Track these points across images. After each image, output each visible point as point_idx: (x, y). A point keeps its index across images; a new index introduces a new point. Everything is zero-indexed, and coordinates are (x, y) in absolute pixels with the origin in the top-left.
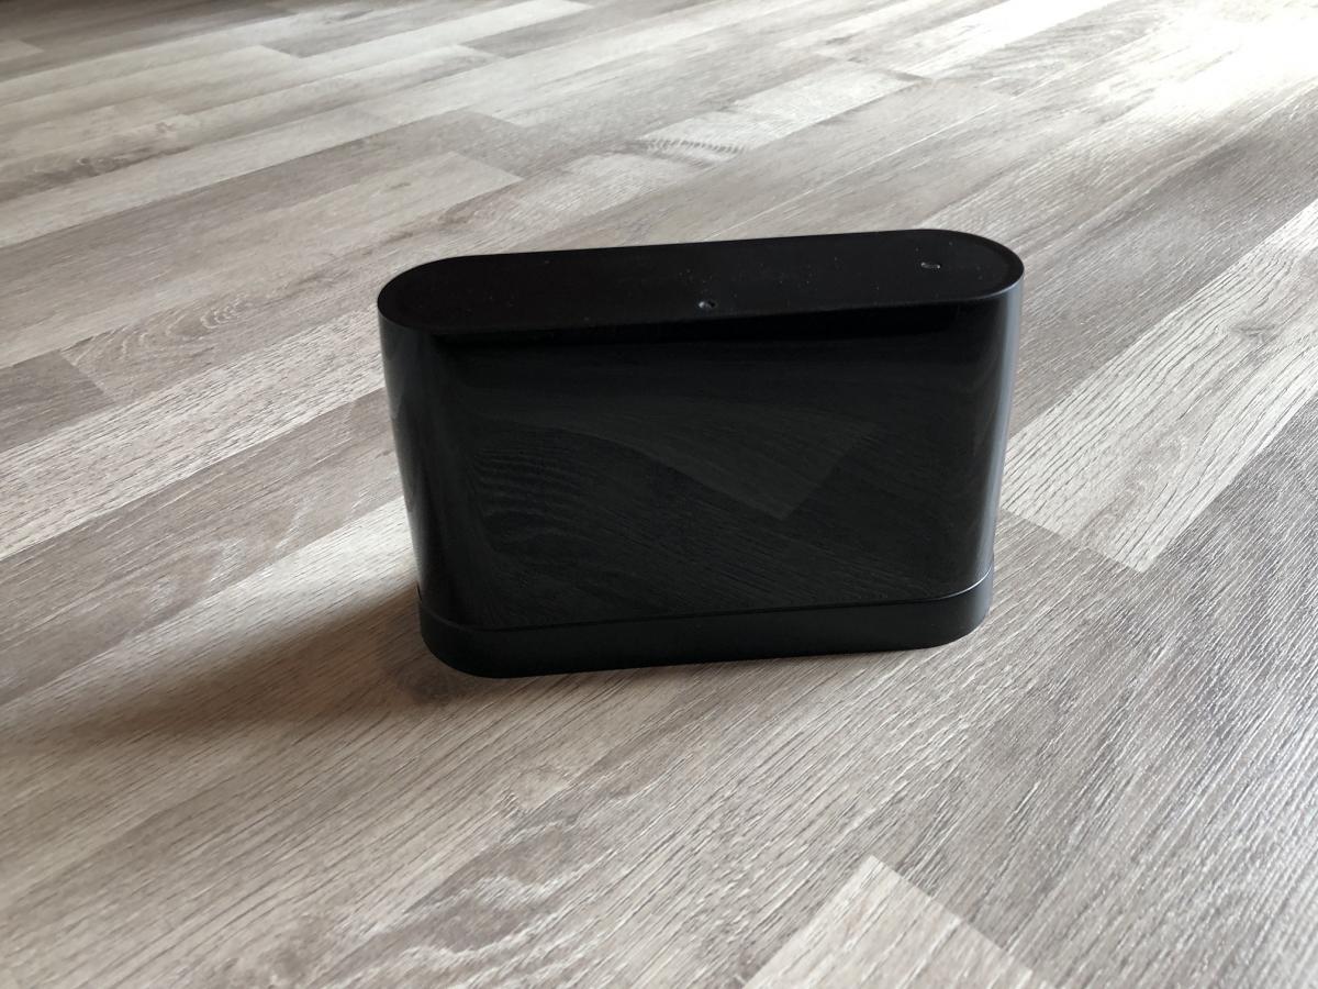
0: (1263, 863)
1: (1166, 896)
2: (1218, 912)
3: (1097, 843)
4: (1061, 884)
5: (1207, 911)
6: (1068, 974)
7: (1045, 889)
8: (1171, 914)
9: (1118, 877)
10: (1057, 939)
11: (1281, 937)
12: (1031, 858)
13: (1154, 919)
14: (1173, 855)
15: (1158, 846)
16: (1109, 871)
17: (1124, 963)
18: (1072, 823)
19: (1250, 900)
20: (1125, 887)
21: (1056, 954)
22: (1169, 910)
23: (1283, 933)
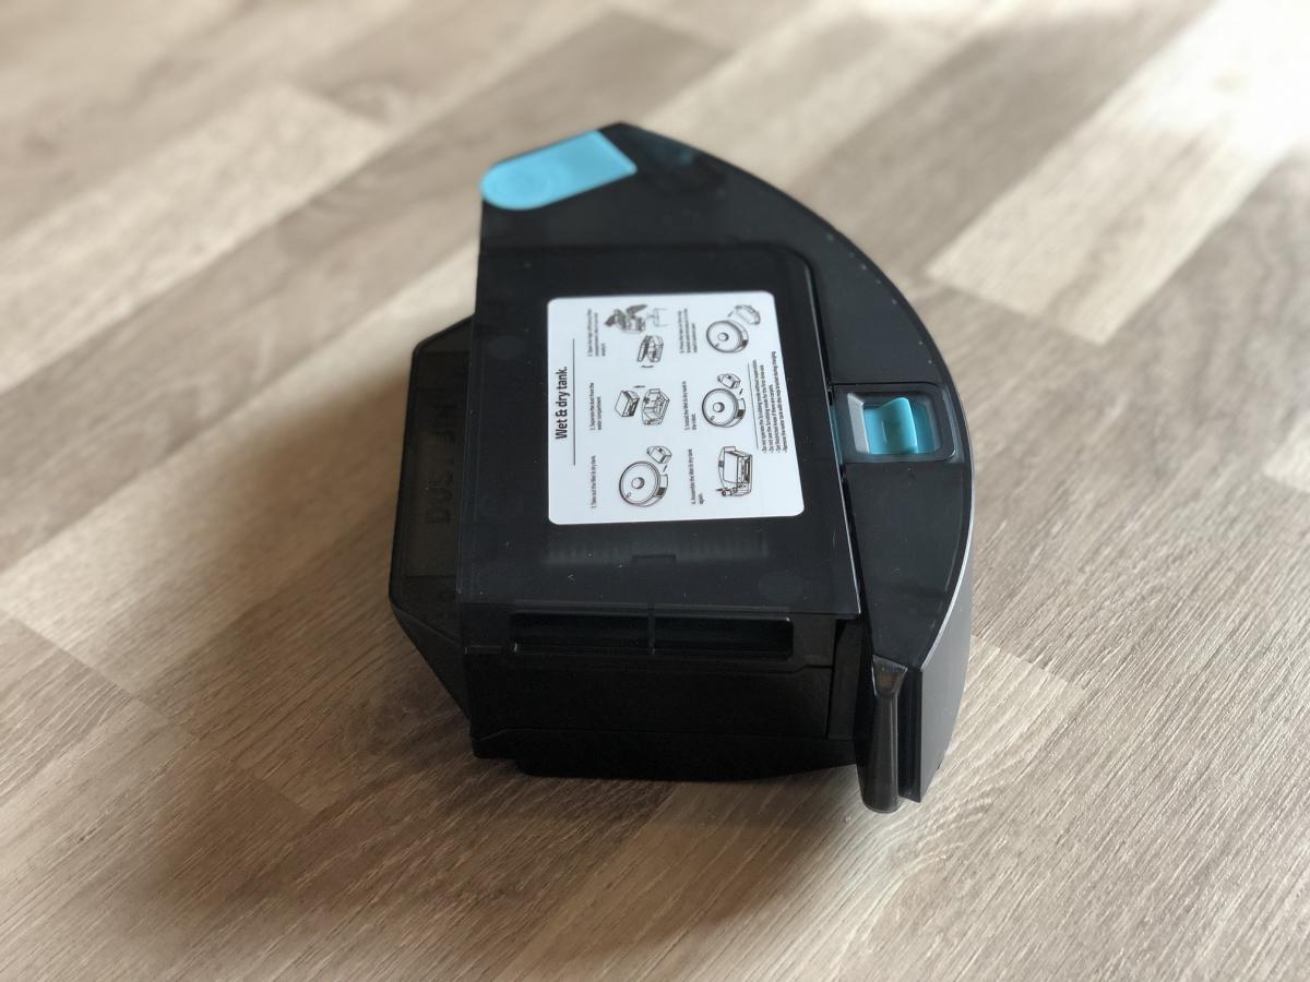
0: (1181, 564)
1: (1104, 592)
2: (1143, 598)
3: (1052, 561)
4: (1023, 591)
5: (1135, 598)
6: (1027, 648)
7: (1011, 596)
8: (1108, 603)
9: (1067, 582)
10: (1019, 628)
11: (1190, 611)
12: (1000, 576)
13: (1094, 607)
14: (1112, 563)
15: (1100, 559)
16: (1060, 581)
17: (1070, 637)
18: (1033, 549)
19: (1168, 588)
20: (1072, 589)
21: (1018, 637)
22: (1105, 600)
23: (1192, 608)
